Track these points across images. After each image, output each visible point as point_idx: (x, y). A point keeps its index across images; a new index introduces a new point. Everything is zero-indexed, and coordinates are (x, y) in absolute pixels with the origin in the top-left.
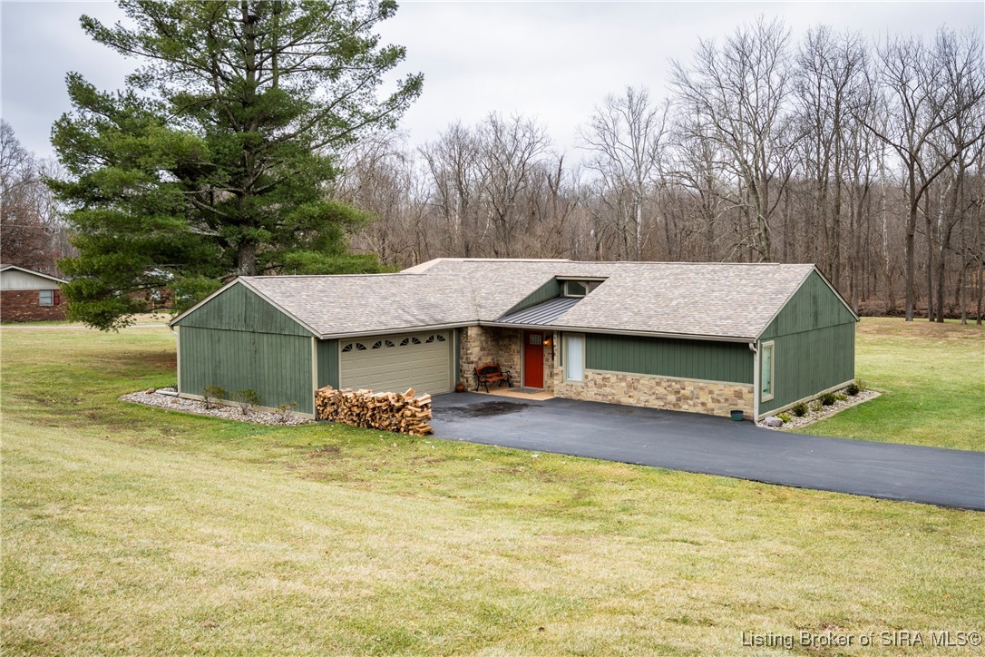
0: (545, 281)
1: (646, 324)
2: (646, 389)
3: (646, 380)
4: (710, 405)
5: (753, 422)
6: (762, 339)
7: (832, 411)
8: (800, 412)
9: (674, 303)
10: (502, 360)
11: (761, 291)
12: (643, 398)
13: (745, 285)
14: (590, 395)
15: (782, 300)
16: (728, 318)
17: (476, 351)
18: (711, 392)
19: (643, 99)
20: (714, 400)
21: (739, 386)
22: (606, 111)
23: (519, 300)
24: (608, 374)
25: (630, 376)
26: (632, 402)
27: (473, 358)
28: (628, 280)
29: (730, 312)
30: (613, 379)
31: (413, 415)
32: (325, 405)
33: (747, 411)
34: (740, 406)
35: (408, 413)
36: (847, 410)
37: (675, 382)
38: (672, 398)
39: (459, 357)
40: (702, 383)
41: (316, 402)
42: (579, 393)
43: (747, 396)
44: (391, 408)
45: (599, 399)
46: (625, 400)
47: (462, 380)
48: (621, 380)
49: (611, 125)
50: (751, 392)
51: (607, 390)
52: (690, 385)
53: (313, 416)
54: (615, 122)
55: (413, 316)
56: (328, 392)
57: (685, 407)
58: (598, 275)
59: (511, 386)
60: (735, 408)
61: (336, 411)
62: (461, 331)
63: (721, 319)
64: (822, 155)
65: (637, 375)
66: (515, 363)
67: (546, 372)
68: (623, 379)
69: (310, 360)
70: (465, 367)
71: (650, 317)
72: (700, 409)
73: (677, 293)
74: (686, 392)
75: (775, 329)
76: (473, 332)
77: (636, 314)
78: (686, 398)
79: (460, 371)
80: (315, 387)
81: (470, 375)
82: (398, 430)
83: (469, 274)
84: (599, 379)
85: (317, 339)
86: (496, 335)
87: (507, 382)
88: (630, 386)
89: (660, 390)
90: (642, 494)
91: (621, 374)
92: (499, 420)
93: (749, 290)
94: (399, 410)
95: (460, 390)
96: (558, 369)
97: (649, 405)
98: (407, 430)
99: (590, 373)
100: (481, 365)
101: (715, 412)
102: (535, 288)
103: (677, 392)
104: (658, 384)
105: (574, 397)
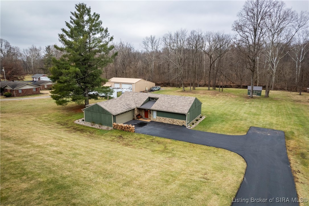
0: (147, 98)
1: (167, 109)
2: (167, 120)
3: (167, 119)
5: (186, 127)
6: (188, 113)
7: (198, 122)
8: (193, 124)
9: (172, 105)
10: (140, 113)
11: (187, 103)
12: (167, 122)
13: (184, 101)
14: (157, 121)
15: (191, 105)
16: (182, 109)
17: (136, 112)
18: (179, 121)
19: (154, 38)
20: (179, 123)
21: (183, 121)
22: (146, 40)
23: (143, 102)
24: (161, 117)
25: (165, 118)
26: (165, 122)
27: (136, 114)
28: (163, 99)
29: (182, 108)
30: (162, 118)
31: (132, 129)
32: (115, 126)
33: (185, 125)
34: (184, 124)
35: (131, 129)
36: (200, 122)
37: (173, 119)
38: (172, 122)
39: (133, 113)
40: (177, 120)
41: (113, 126)
42: (155, 120)
43: (185, 122)
44: (128, 128)
45: (159, 121)
46: (164, 122)
47: (134, 117)
48: (163, 119)
49: (147, 43)
50: (186, 122)
51: (161, 120)
52: (175, 120)
53: (113, 128)
54: (148, 42)
55: (126, 107)
56: (115, 124)
57: (174, 124)
58: (157, 97)
59: (142, 118)
60: (183, 124)
61: (117, 127)
62: (134, 109)
63: (181, 109)
64: (193, 57)
65: (166, 118)
66: (143, 114)
67: (149, 116)
68: (163, 118)
69: (112, 118)
70: (135, 115)
71: (168, 108)
72: (177, 124)
73: (172, 102)
74: (175, 121)
75: (189, 111)
76: (136, 109)
77: (165, 107)
78: (174, 122)
79: (134, 116)
80: (113, 123)
81: (135, 117)
82: (129, 131)
83: (132, 95)
84: (159, 118)
85: (113, 115)
86: (139, 109)
87: (142, 117)
88: (165, 120)
89: (170, 121)
90: (174, 146)
91: (163, 117)
92: (144, 128)
93: (185, 102)
94: (129, 128)
95: (134, 119)
96: (152, 116)
97: (168, 123)
98: (131, 131)
99: (157, 117)
100: (137, 114)
101: (180, 125)
102: (146, 99)
103: (173, 121)
104: (170, 120)
105: (155, 121)
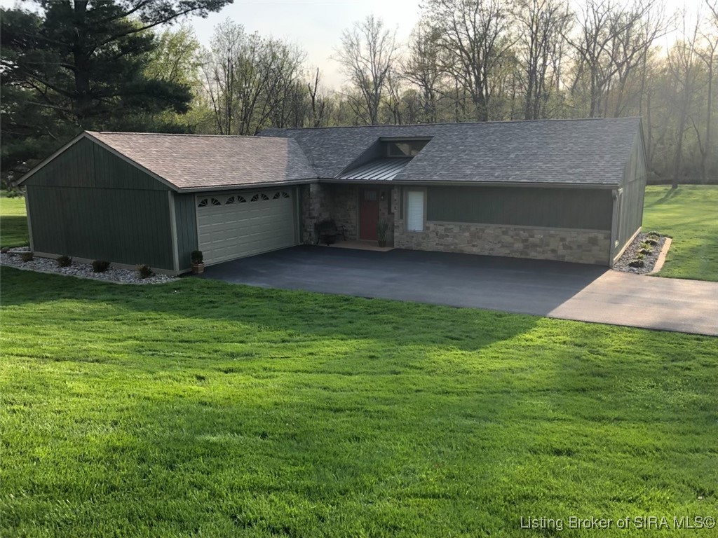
0: (371, 143)
2: (492, 238)
3: (492, 229)
4: (561, 251)
5: (608, 267)
6: (620, 184)
12: (487, 247)
14: (432, 245)
17: (317, 207)
20: (565, 247)
21: (593, 234)
23: (353, 159)
24: (451, 225)
25: (474, 227)
26: (475, 250)
27: (315, 213)
30: (456, 230)
34: (595, 251)
37: (524, 230)
38: (519, 246)
39: (302, 213)
40: (552, 230)
42: (420, 244)
45: (441, 248)
46: (468, 249)
47: (305, 234)
48: (464, 230)
50: (608, 238)
51: (450, 240)
52: (539, 234)
57: (533, 255)
58: (422, 135)
62: (303, 188)
65: (482, 226)
68: (467, 229)
70: (308, 221)
72: (550, 256)
74: (536, 239)
76: (313, 189)
78: (535, 246)
79: (303, 226)
81: (311, 229)
84: (441, 230)
85: (173, 192)
88: (474, 236)
89: (507, 239)
91: (464, 225)
96: (398, 222)
97: (494, 253)
99: (432, 225)
100: (321, 220)
101: (567, 259)
102: (365, 148)
103: (526, 240)
104: (505, 233)
105: (415, 248)
